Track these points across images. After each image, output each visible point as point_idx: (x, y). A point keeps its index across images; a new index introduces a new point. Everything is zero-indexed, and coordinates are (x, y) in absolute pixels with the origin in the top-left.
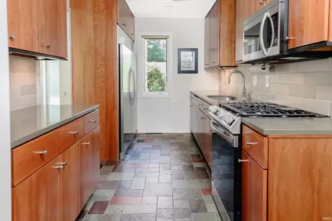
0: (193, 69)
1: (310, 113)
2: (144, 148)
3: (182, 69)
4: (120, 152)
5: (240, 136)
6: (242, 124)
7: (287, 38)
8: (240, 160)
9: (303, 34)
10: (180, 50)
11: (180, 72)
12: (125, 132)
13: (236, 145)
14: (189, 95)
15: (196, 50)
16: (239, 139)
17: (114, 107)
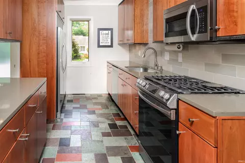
0: (110, 44)
1: (235, 89)
2: (74, 108)
3: (101, 44)
4: (57, 111)
5: (177, 110)
6: (178, 100)
7: (217, 27)
8: (178, 132)
9: (236, 25)
10: (99, 30)
11: (99, 46)
12: (61, 93)
13: (173, 117)
14: (106, 64)
15: (111, 30)
16: (176, 113)
17: (53, 77)
